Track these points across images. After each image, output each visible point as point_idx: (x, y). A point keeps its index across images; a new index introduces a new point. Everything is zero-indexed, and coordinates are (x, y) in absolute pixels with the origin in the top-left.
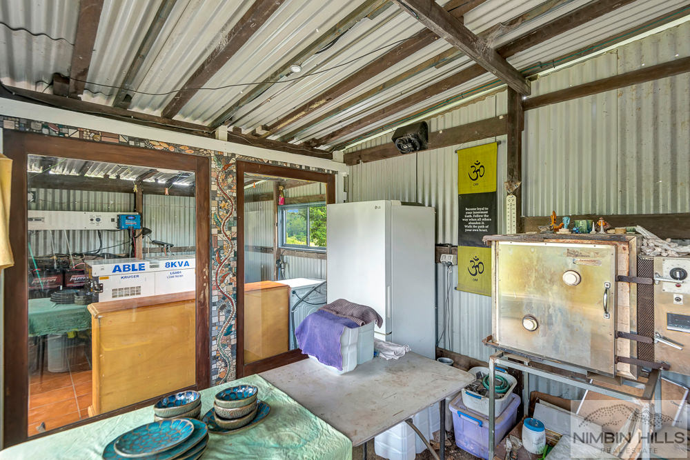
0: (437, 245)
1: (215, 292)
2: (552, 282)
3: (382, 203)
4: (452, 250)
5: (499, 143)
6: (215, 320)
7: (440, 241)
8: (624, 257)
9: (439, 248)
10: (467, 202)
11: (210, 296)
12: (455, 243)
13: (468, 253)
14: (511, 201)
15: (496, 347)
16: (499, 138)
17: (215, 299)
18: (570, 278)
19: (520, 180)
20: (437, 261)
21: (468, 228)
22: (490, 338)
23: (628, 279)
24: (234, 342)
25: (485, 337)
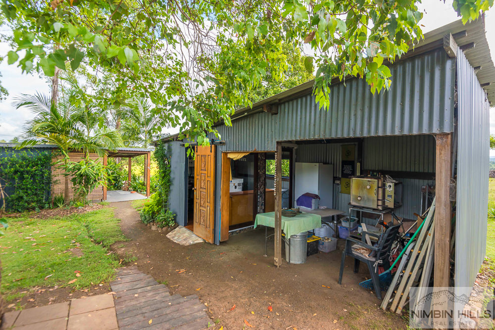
0: (334, 177)
1: (259, 191)
2: (365, 188)
3: (318, 164)
4: (339, 179)
5: (355, 145)
6: (259, 200)
7: (335, 176)
8: (380, 183)
9: (335, 178)
10: (344, 163)
11: (258, 192)
12: (340, 177)
13: (344, 180)
14: (358, 164)
15: (351, 205)
16: (356, 143)
17: (259, 193)
18: (368, 187)
19: (362, 158)
20: (334, 182)
21: (345, 172)
22: (350, 203)
23: (381, 187)
24: (263, 208)
25: (348, 203)
